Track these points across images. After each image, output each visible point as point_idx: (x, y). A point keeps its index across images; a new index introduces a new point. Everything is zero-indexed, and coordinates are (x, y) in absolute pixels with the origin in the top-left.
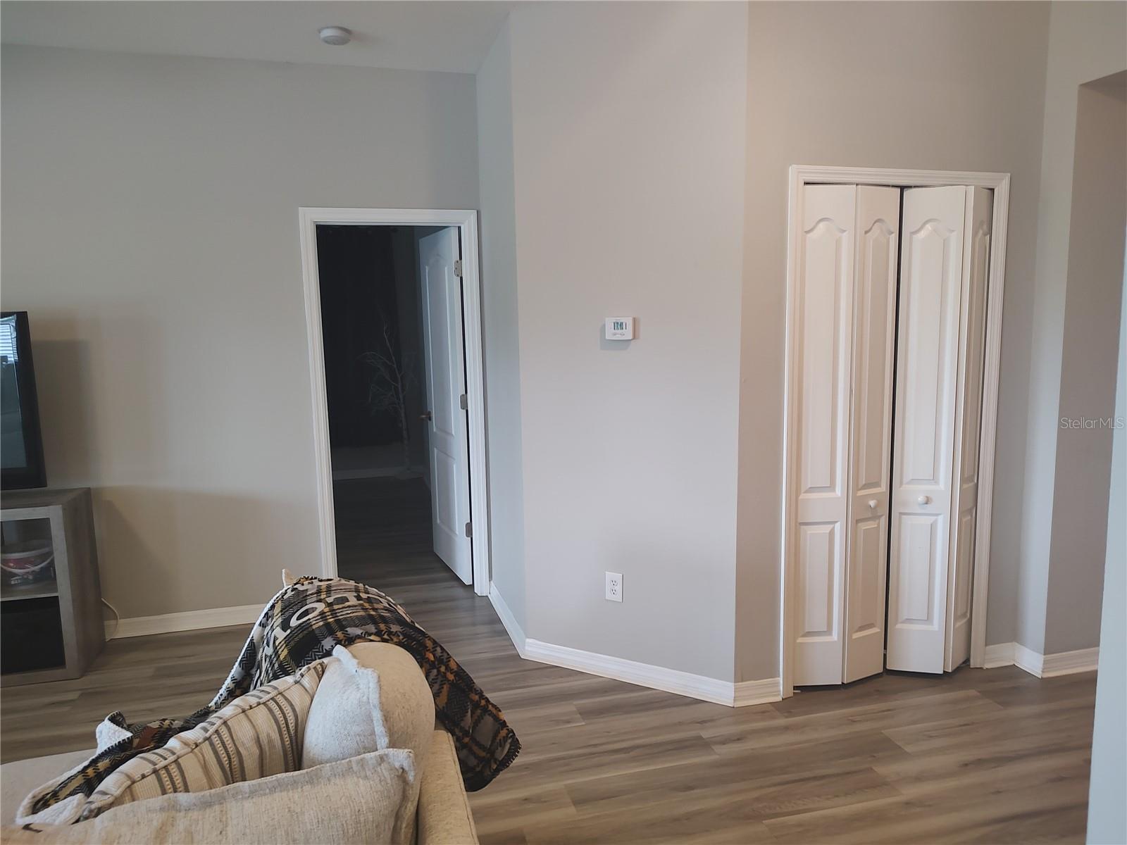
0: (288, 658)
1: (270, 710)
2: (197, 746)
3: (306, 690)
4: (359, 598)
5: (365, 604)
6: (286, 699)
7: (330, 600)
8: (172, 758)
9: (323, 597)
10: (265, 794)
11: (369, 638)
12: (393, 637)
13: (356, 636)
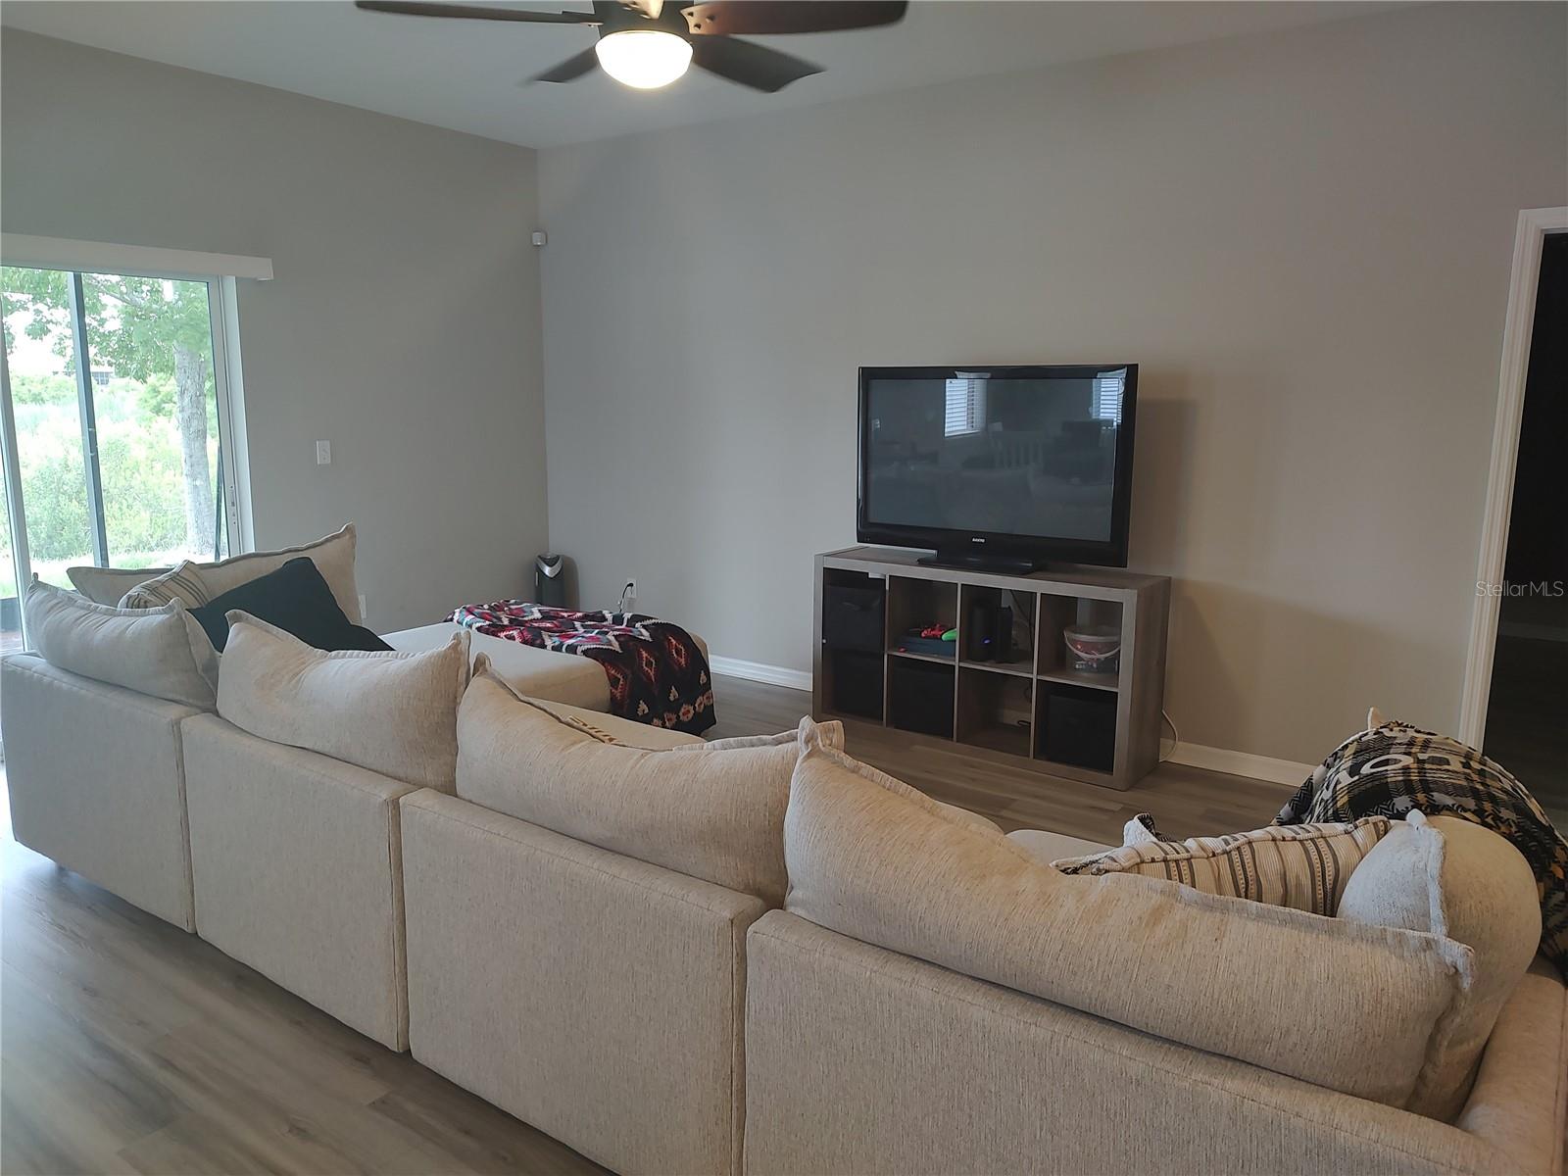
0: (1347, 806)
1: (1306, 851)
2: (1214, 855)
3: (1358, 845)
4: (1466, 765)
5: (1473, 775)
6: (1329, 846)
7: (1422, 756)
8: (1185, 855)
9: (1413, 750)
10: (1273, 924)
11: (1463, 813)
12: (1500, 824)
13: (1444, 806)
